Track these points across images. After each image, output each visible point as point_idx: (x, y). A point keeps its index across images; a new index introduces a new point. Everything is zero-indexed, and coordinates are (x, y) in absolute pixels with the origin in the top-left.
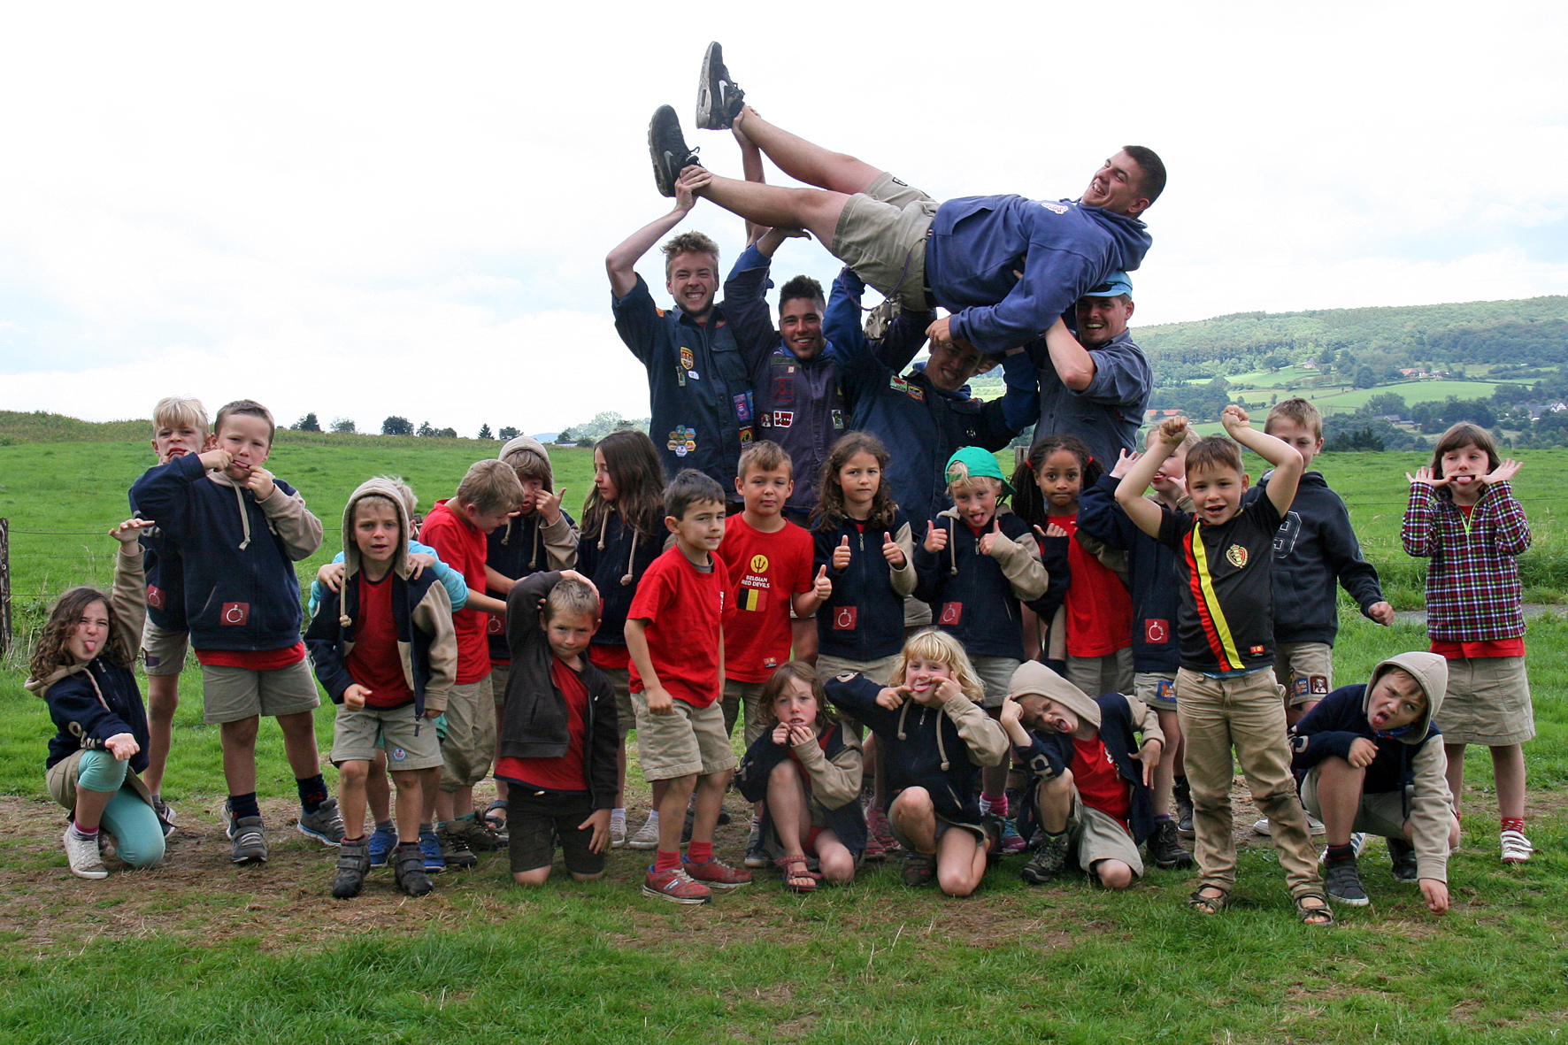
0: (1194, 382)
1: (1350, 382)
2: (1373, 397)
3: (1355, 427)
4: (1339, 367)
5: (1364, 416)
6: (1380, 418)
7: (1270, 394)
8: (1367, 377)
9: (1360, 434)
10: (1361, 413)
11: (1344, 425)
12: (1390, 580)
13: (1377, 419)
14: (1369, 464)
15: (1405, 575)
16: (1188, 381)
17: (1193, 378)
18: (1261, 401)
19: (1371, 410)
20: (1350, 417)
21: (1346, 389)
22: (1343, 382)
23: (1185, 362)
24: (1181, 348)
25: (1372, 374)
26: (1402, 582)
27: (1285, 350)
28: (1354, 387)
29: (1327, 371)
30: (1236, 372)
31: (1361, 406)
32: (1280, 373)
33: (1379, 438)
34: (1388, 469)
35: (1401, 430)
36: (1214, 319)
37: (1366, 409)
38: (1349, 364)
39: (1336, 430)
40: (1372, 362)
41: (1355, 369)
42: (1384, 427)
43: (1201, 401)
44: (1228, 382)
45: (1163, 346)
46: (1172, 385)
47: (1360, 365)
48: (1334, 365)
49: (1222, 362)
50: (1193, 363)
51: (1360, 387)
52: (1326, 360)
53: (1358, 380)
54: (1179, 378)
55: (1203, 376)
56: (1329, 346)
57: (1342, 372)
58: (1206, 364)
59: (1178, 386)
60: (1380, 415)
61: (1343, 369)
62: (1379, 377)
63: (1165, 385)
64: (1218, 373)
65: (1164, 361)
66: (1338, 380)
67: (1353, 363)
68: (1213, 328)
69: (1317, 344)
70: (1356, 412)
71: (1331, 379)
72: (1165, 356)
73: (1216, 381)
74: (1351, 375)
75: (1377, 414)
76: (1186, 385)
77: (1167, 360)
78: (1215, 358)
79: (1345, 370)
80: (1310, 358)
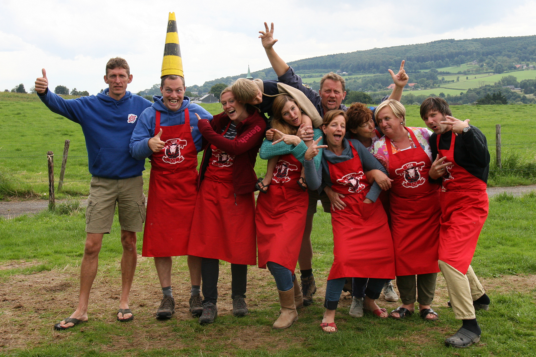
0: (422, 71)
1: (492, 71)
2: (503, 77)
3: (494, 91)
4: (488, 64)
5: (498, 86)
7: (456, 76)
8: (500, 68)
9: (496, 95)
10: (497, 84)
11: (489, 90)
13: (504, 88)
16: (420, 71)
17: (421, 69)
18: (452, 80)
19: (502, 83)
20: (492, 87)
21: (490, 74)
22: (490, 71)
23: (418, 62)
24: (417, 56)
25: (502, 67)
27: (463, 56)
28: (494, 73)
29: (482, 66)
30: (440, 66)
31: (497, 82)
32: (461, 67)
35: (515, 93)
36: (432, 42)
37: (499, 83)
38: (492, 62)
39: (485, 92)
40: (502, 62)
41: (495, 65)
42: (507, 91)
43: (425, 79)
44: (437, 71)
45: (408, 55)
46: (412, 72)
47: (497, 63)
48: (486, 63)
49: (435, 62)
50: (422, 62)
51: (497, 73)
52: (481, 61)
53: (496, 70)
54: (416, 69)
55: (426, 68)
56: (483, 54)
57: (488, 66)
58: (428, 62)
59: (415, 72)
60: (505, 86)
61: (489, 65)
62: (505, 68)
63: (409, 72)
64: (433, 67)
65: (409, 61)
66: (487, 70)
67: (494, 62)
68: (431, 46)
69: (478, 53)
70: (495, 84)
71: (484, 69)
72: (409, 59)
73: (432, 71)
74: (493, 68)
75: (504, 85)
76: (418, 72)
77: (410, 61)
78: (432, 60)
79: (490, 66)
80: (473, 60)
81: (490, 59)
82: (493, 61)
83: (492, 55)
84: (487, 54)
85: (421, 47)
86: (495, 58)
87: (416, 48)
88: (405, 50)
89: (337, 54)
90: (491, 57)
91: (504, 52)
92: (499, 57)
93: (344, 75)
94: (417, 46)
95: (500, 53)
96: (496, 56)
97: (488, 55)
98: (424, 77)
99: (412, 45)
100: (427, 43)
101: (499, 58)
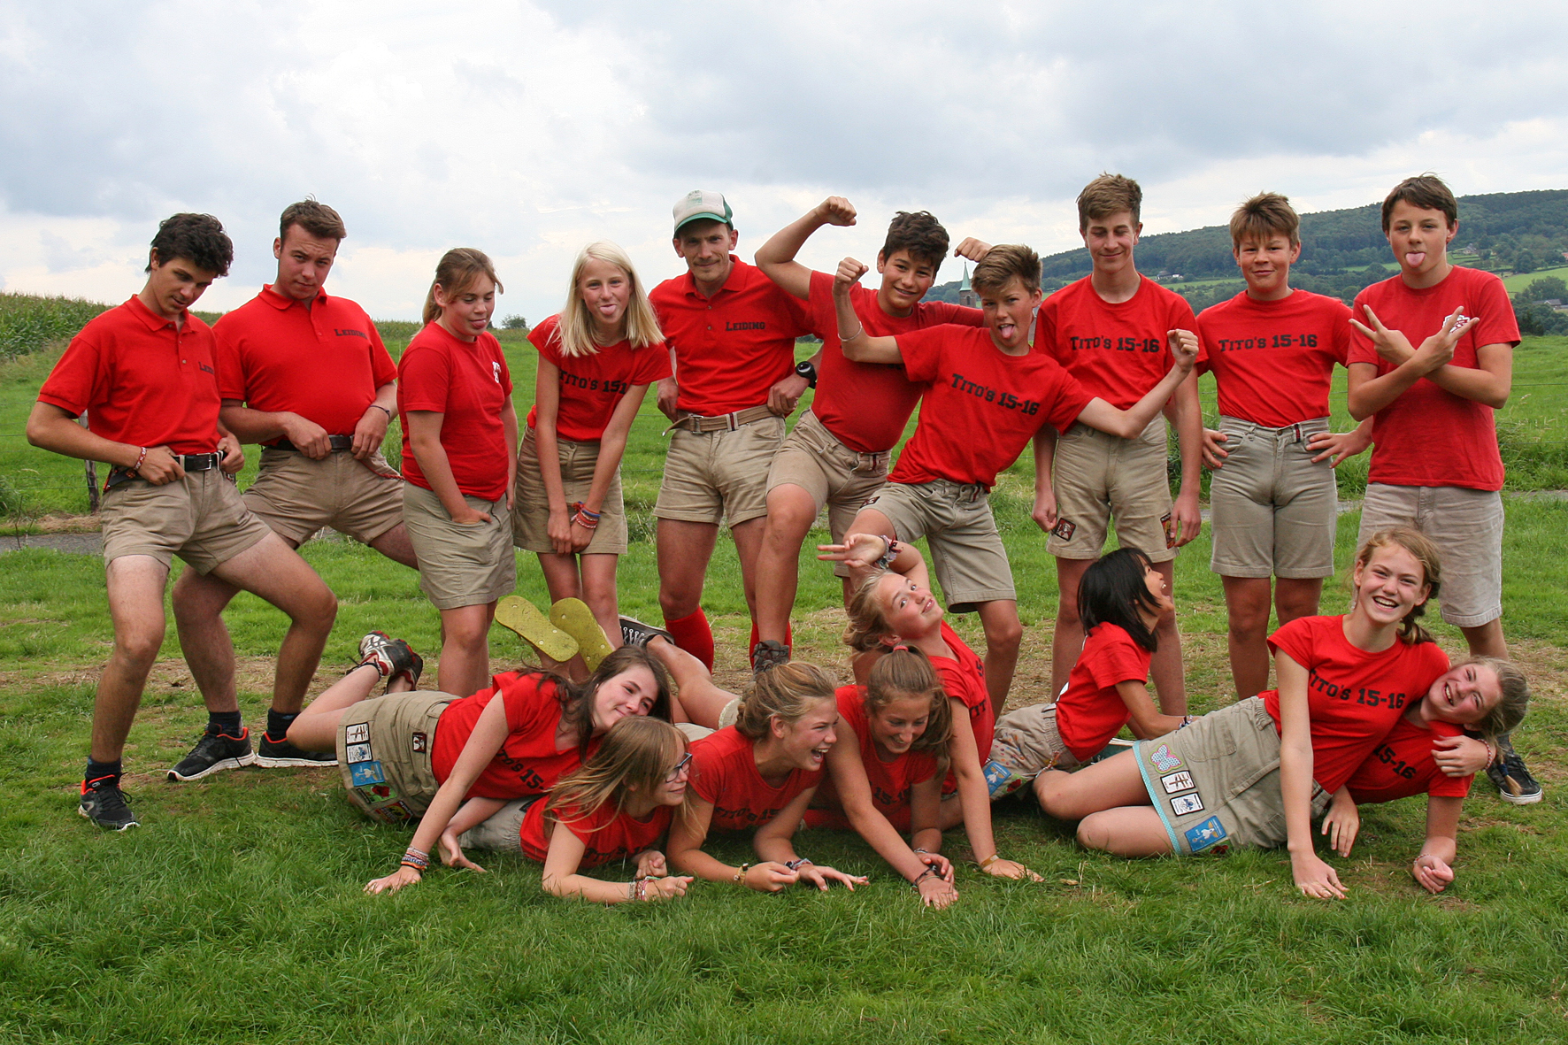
0: (1350, 269)
1: (1510, 267)
2: (1533, 282)
4: (1499, 252)
5: (1524, 301)
6: (1540, 303)
8: (1527, 261)
10: (1521, 297)
12: (1543, 459)
13: (1537, 304)
14: (1527, 349)
15: (1557, 455)
16: (1345, 269)
17: (1348, 265)
19: (1531, 294)
21: (1505, 274)
22: (1503, 267)
24: (1338, 235)
25: (1532, 258)
26: (1554, 462)
28: (1514, 272)
29: (1486, 257)
31: (1521, 291)
33: (1538, 323)
34: (1546, 353)
35: (1562, 315)
37: (1526, 294)
38: (1509, 249)
40: (1532, 247)
41: (1515, 253)
42: (1544, 311)
43: (1358, 288)
44: (1384, 270)
45: (1319, 234)
46: (1328, 273)
47: (1520, 250)
48: (1494, 251)
49: (1379, 248)
50: (1349, 251)
51: (1520, 272)
52: (1485, 245)
53: (1518, 265)
54: (1335, 265)
55: (1360, 264)
56: (1489, 231)
57: (1501, 257)
58: (1363, 250)
59: (1334, 273)
60: (1539, 299)
61: (1503, 254)
62: (1540, 261)
63: (1322, 273)
64: (1375, 260)
65: (1320, 249)
66: (1497, 265)
67: (1513, 248)
68: (1370, 215)
69: (1477, 229)
70: (1516, 297)
71: (1490, 264)
72: (1322, 244)
73: (1372, 269)
74: (1511, 260)
75: (1537, 299)
76: (1342, 272)
77: (1323, 248)
78: (1372, 245)
79: (1504, 256)
80: (1467, 244)
81: (1506, 240)
82: (1513, 246)
83: (1508, 232)
84: (1500, 229)
85: (1347, 216)
86: (1517, 239)
87: (1337, 218)
88: (1313, 223)
89: (1158, 236)
90: (1508, 235)
91: (1536, 225)
92: (1525, 235)
93: (1175, 281)
94: (1339, 215)
95: (1527, 226)
96: (1519, 233)
97: (1499, 233)
98: (1355, 282)
99: (1329, 212)
100: (1362, 208)
101: (1526, 238)
